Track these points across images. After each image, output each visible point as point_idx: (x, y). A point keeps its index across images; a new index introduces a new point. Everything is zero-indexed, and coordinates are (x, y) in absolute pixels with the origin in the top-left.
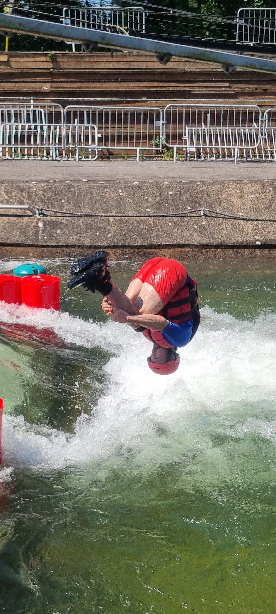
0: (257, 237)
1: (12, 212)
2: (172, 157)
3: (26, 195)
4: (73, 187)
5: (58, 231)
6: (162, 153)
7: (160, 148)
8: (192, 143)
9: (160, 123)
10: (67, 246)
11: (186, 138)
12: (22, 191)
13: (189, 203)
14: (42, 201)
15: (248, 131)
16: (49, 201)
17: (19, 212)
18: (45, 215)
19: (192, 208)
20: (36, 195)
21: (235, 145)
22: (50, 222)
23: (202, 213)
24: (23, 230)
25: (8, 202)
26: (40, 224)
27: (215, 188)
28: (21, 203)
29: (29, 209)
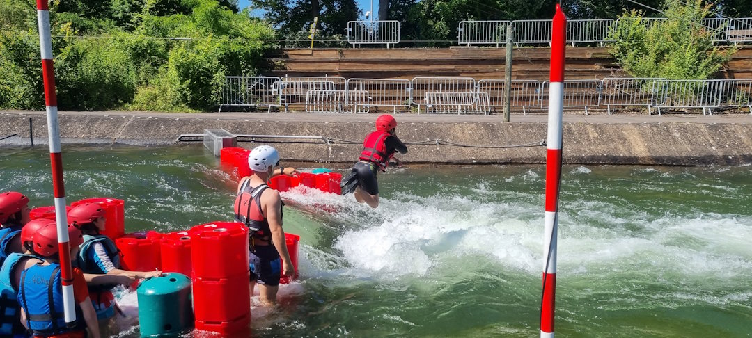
0: (473, 158)
1: (312, 140)
2: (417, 111)
3: (321, 131)
4: (352, 125)
5: (342, 153)
6: (410, 109)
7: (409, 106)
8: (430, 102)
9: (409, 90)
10: (347, 162)
11: (426, 99)
12: (319, 128)
13: (428, 136)
14: (331, 134)
15: (466, 95)
16: (336, 134)
17: (317, 141)
18: (333, 143)
19: (430, 139)
20: (328, 130)
21: (459, 103)
22: (337, 147)
23: (437, 142)
24: (319, 152)
25: (309, 135)
26: (330, 149)
27: (445, 127)
28: (318, 135)
29: (323, 139)
